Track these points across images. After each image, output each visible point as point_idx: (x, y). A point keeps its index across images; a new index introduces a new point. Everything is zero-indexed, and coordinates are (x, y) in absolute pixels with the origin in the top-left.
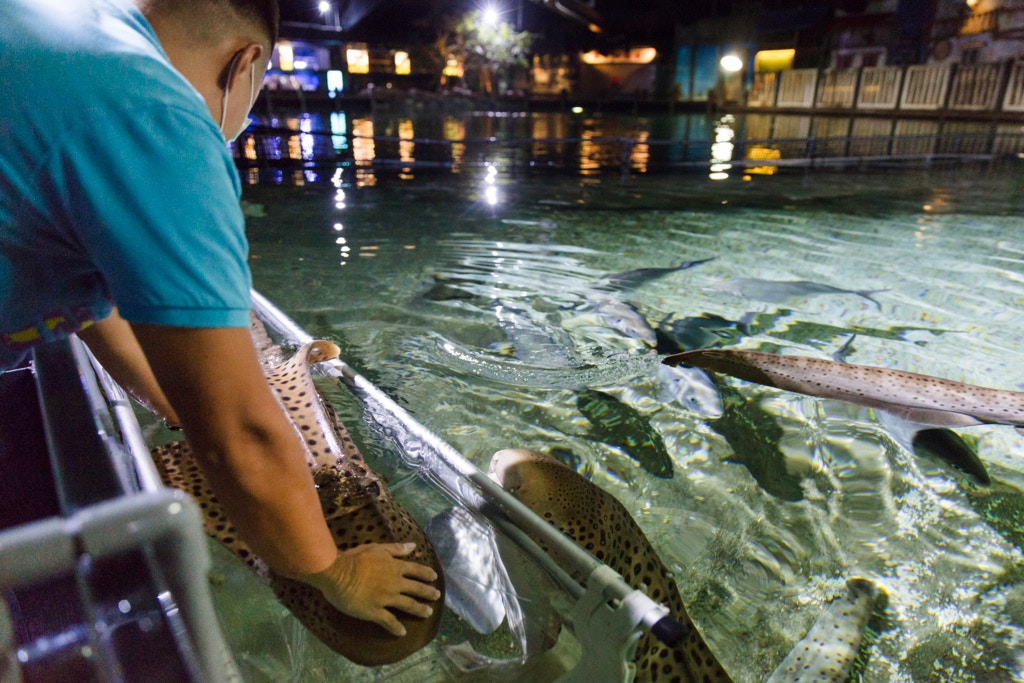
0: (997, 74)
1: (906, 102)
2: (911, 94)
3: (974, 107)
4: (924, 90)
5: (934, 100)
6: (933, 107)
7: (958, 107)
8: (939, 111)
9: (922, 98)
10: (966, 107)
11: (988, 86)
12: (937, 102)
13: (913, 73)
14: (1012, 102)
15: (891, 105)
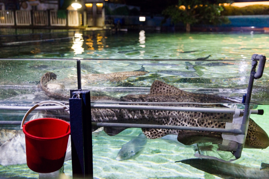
0: (46, 14)
1: (18, 23)
2: (19, 20)
3: (42, 25)
4: (23, 19)
5: (28, 22)
6: (28, 24)
7: (37, 25)
8: (30, 26)
9: (24, 22)
10: (39, 25)
11: (44, 18)
12: (29, 23)
13: (18, 13)
14: (53, 23)
15: (13, 24)
